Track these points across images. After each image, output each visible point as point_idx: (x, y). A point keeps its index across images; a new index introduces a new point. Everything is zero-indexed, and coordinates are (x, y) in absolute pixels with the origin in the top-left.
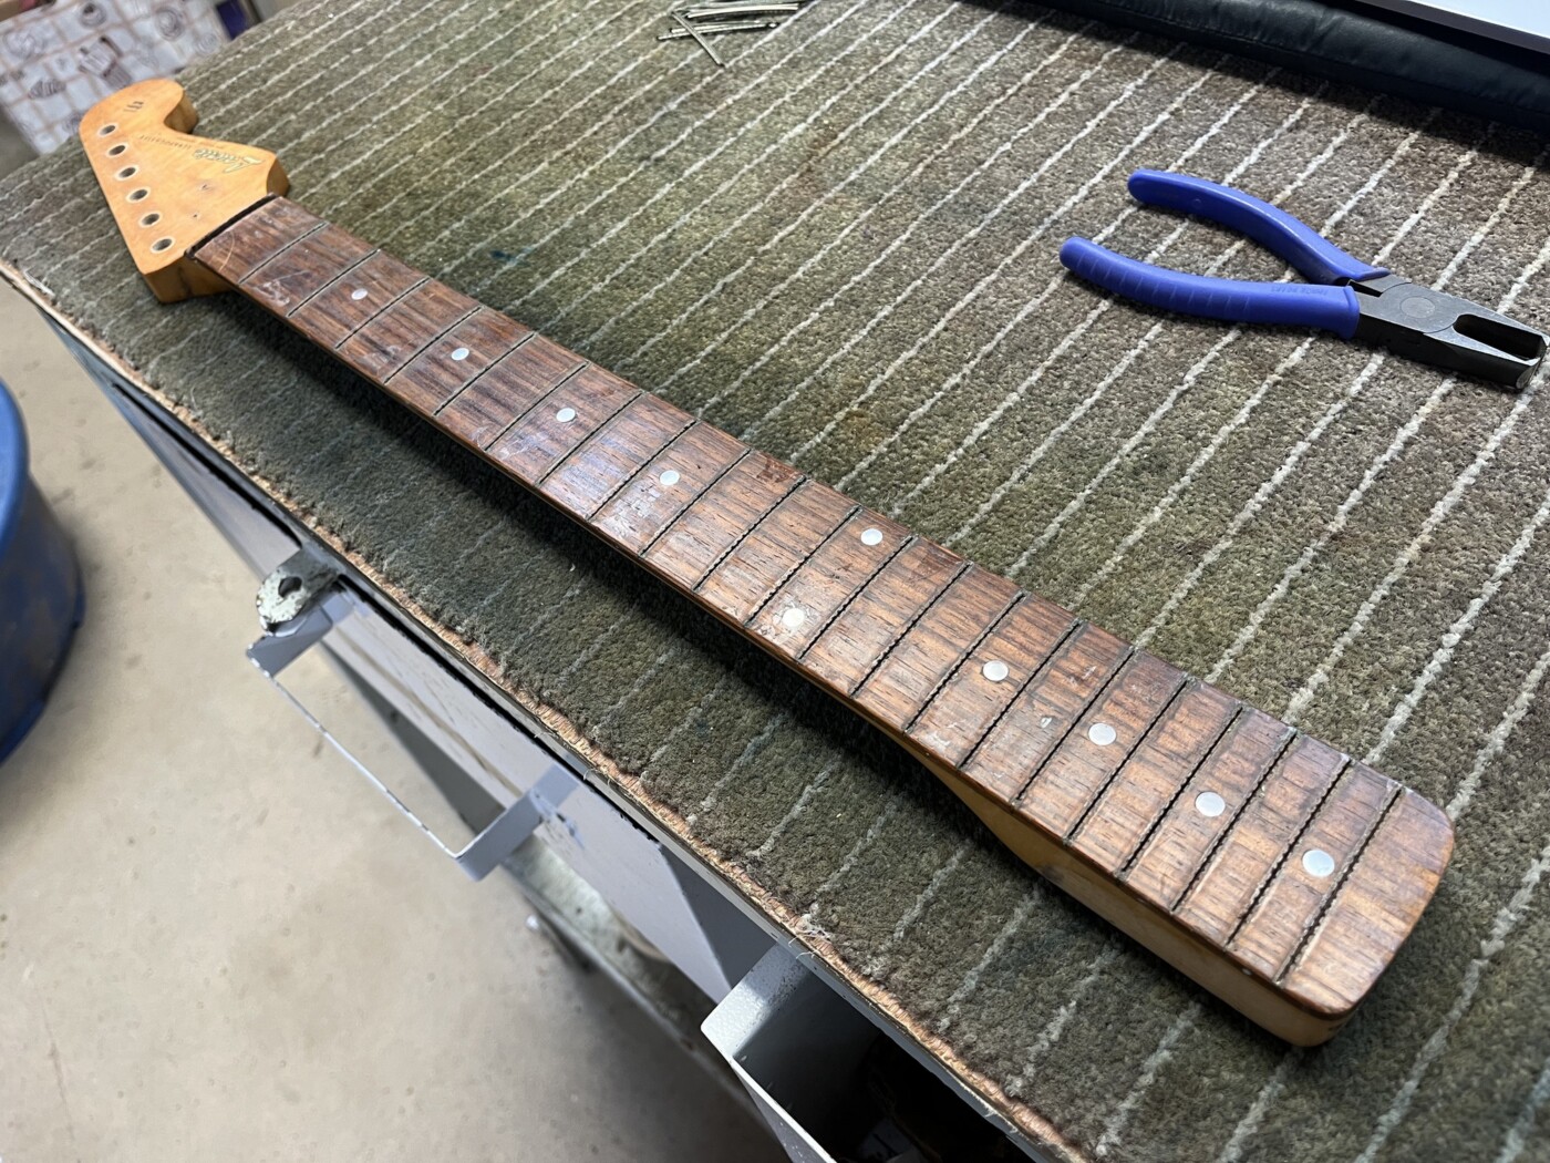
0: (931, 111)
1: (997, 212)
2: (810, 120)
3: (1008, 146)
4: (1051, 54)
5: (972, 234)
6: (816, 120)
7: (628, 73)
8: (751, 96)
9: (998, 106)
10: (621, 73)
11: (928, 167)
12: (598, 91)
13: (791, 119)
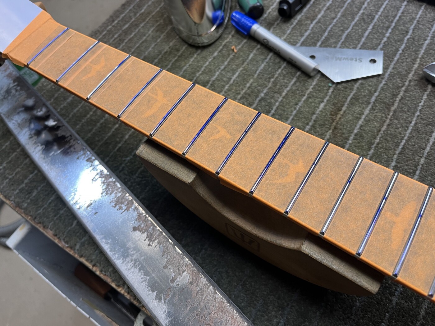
0: (376, 94)
1: (428, 148)
2: (325, 101)
3: (418, 113)
4: (414, 64)
5: (422, 161)
6: (328, 101)
7: (236, 77)
8: (294, 88)
9: (405, 91)
10: (234, 78)
11: (389, 125)
12: (226, 87)
13: (317, 100)
